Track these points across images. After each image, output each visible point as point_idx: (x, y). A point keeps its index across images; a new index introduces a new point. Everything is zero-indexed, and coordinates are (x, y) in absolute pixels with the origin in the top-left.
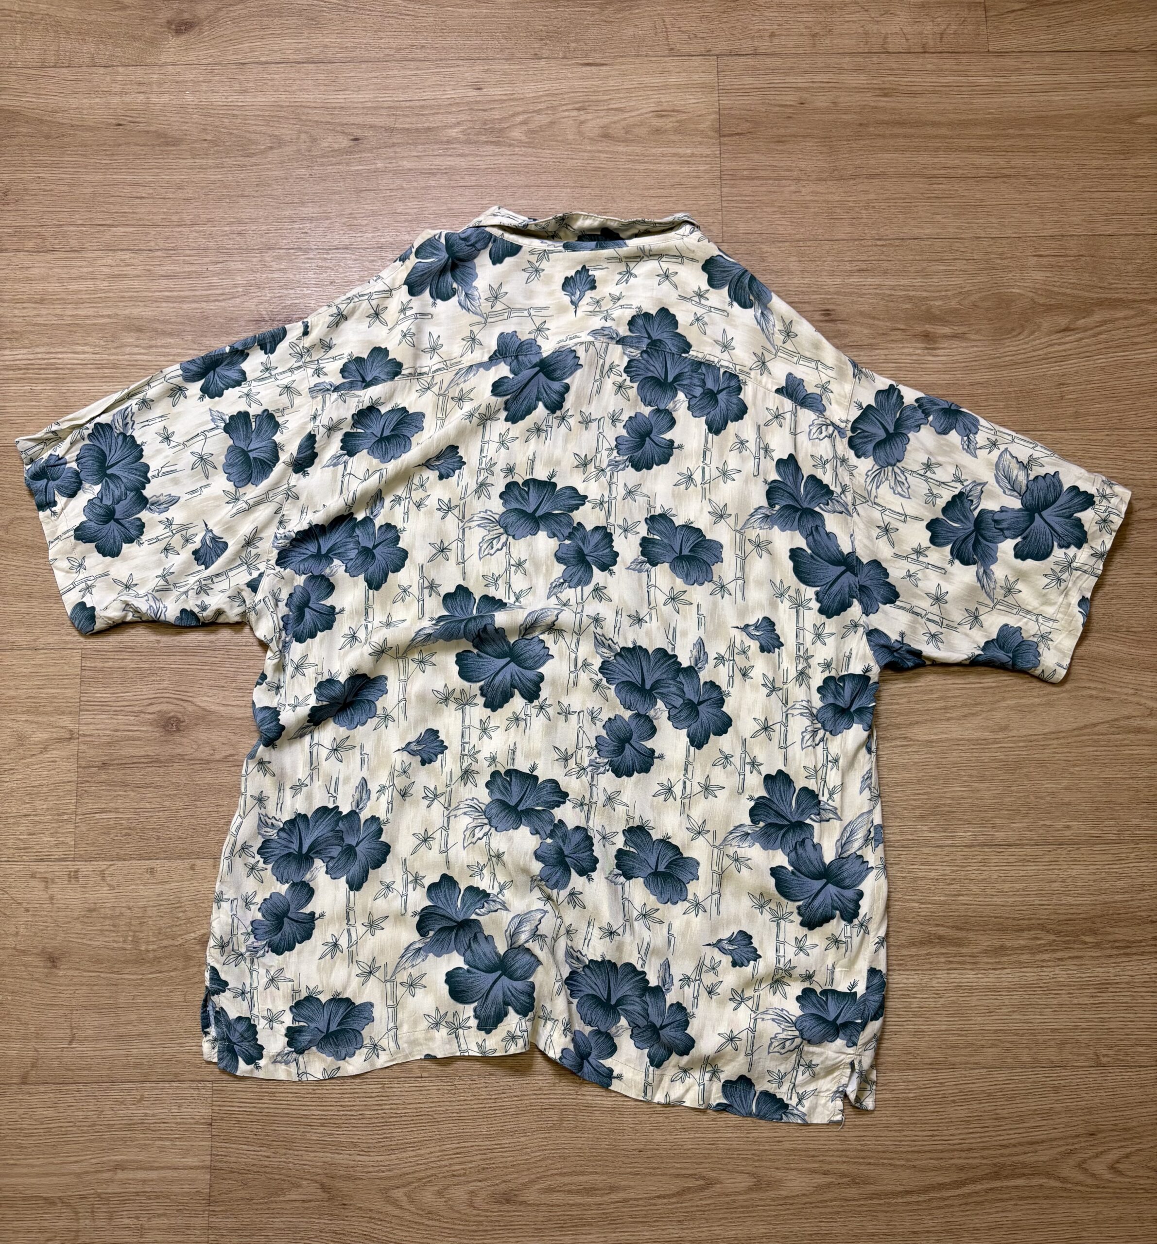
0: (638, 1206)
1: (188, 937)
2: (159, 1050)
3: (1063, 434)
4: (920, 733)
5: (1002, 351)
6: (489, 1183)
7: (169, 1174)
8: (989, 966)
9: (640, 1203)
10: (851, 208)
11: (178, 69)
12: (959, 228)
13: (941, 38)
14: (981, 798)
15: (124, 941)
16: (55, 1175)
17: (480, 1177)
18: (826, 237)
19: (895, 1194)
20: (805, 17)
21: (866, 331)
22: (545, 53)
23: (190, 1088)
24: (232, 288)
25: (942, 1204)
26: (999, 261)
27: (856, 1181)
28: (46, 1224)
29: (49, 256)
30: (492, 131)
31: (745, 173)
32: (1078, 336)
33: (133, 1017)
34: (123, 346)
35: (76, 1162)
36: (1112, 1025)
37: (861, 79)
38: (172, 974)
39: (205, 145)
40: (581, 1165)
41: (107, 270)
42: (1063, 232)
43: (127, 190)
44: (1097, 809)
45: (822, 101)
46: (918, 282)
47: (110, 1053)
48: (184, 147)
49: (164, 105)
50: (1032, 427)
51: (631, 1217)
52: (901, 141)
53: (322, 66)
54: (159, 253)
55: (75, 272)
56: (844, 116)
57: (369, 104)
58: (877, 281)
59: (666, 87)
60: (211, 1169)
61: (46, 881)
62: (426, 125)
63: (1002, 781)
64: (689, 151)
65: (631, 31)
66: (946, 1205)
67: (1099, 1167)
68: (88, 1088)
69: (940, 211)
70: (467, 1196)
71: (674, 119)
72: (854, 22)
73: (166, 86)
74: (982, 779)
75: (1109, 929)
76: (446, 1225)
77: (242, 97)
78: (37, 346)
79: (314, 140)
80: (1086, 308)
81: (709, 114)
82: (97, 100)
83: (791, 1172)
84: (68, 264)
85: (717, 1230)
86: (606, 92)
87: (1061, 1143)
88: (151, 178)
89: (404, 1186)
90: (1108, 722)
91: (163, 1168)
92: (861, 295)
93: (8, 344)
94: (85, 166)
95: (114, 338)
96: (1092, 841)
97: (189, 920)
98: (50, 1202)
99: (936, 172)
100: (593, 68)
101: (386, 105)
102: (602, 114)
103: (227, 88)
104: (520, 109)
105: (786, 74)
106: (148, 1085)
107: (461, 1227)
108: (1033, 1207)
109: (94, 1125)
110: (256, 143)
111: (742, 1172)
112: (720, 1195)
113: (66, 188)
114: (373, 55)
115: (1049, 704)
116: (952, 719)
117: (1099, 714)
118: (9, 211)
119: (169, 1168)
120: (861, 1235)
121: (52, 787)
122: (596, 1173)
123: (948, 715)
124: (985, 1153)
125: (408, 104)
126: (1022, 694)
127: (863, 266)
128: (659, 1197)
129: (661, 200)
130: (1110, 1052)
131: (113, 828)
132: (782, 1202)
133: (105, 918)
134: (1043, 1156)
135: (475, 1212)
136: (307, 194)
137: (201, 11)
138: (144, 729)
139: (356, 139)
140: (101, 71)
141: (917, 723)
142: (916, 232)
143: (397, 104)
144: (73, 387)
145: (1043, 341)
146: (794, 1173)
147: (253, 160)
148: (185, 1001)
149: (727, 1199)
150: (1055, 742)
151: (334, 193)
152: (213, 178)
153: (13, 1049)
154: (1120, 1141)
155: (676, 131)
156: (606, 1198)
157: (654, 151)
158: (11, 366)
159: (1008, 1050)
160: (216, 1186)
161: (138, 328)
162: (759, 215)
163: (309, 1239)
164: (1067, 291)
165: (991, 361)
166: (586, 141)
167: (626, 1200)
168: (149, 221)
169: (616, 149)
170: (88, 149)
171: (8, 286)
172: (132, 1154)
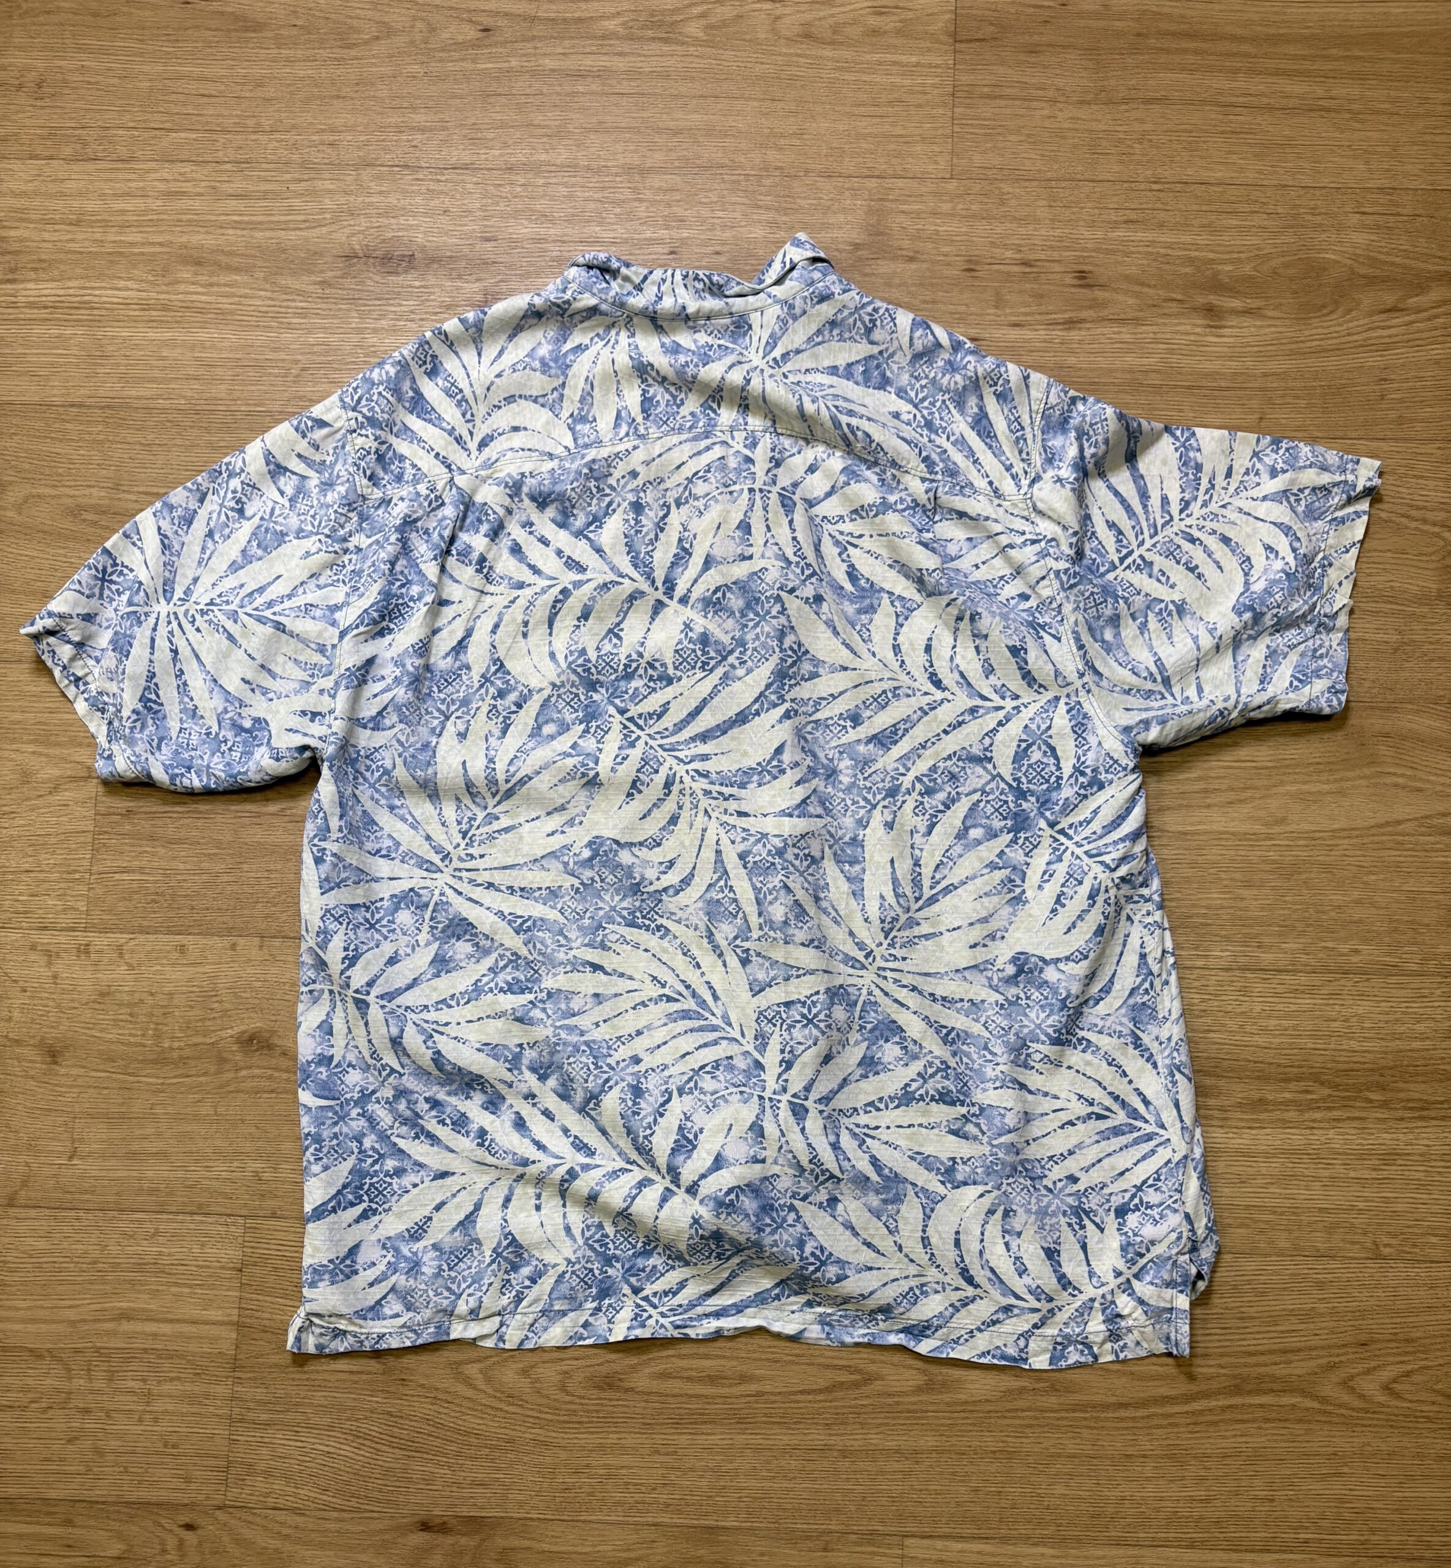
0: (775, 1402)
1: (223, 1034)
2: (180, 1174)
3: (1382, 444)
5: (1307, 333)
6: (589, 1363)
7: (186, 1329)
8: (1245, 1124)
9: (778, 1398)
10: (1120, 141)
12: (1260, 172)
14: (1246, 909)
15: (143, 1035)
16: (45, 1321)
18: (1086, 176)
19: (1106, 1407)
21: (1132, 301)
23: (217, 1223)
24: (318, 214)
25: (1165, 1422)
26: (1309, 217)
28: (30, 1381)
29: (90, 166)
31: (986, 90)
32: (1407, 318)
33: (149, 1131)
34: (178, 282)
35: (71, 1307)
36: (1400, 1207)
38: (201, 1079)
39: (295, 32)
41: (162, 186)
42: (1396, 185)
43: (192, 87)
44: (1396, 930)
45: (1089, 2)
46: (1203, 239)
47: (120, 1174)
48: (268, 34)
50: (1340, 434)
51: (766, 1415)
52: (1191, 58)
54: (228, 166)
55: (121, 187)
56: (1117, 23)
58: (1149, 236)
60: (238, 1325)
61: (50, 955)
62: (576, 15)
63: (1273, 888)
64: (914, 59)
66: (1170, 1424)
67: (1370, 1386)
68: (90, 1216)
69: (1237, 149)
70: (559, 1377)
71: (896, 18)
74: (1248, 885)
75: (1401, 1085)
76: (530, 1413)
78: (70, 279)
79: (432, 30)
80: (1419, 284)
81: (945, 12)
84: (113, 176)
85: (875, 1439)
87: (1323, 1353)
88: (224, 72)
89: (480, 1361)
90: (1416, 819)
91: (178, 1321)
92: (1127, 254)
93: (32, 275)
94: (142, 55)
95: (166, 270)
96: (1388, 971)
97: (225, 1013)
98: (37, 1354)
99: (1233, 99)
102: (803, 7)
106: (165, 1216)
107: (549, 1417)
108: (1282, 1432)
109: (95, 1263)
110: (358, 32)
111: (910, 1367)
112: (880, 1395)
113: (116, 81)
115: (1341, 793)
116: (1215, 805)
117: (1406, 808)
118: (42, 107)
119: (186, 1321)
120: (1059, 1455)
121: (63, 837)
122: (725, 1358)
123: (1209, 801)
126: (1307, 778)
127: (1133, 216)
128: (802, 1392)
129: (875, 120)
130: (1394, 1242)
131: (136, 892)
132: (959, 1408)
133: (121, 1005)
134: (1300, 1368)
136: (419, 97)
139: (487, 30)
142: (1205, 175)
144: (110, 332)
145: (1361, 322)
147: (354, 52)
148: (216, 1114)
149: (890, 1400)
150: (1346, 841)
151: (455, 97)
152: (302, 73)
154: (1399, 1354)
155: (899, 32)
156: (737, 1390)
157: (868, 57)
158: (34, 303)
159: (1262, 1232)
160: (244, 1347)
161: (196, 260)
162: (1001, 145)
163: (357, 1420)
164: (1398, 260)
165: (1293, 346)
166: (782, 41)
167: (760, 1394)
168: (218, 125)
169: (820, 52)
170: (146, 32)
171: (37, 202)
172: (141, 1302)
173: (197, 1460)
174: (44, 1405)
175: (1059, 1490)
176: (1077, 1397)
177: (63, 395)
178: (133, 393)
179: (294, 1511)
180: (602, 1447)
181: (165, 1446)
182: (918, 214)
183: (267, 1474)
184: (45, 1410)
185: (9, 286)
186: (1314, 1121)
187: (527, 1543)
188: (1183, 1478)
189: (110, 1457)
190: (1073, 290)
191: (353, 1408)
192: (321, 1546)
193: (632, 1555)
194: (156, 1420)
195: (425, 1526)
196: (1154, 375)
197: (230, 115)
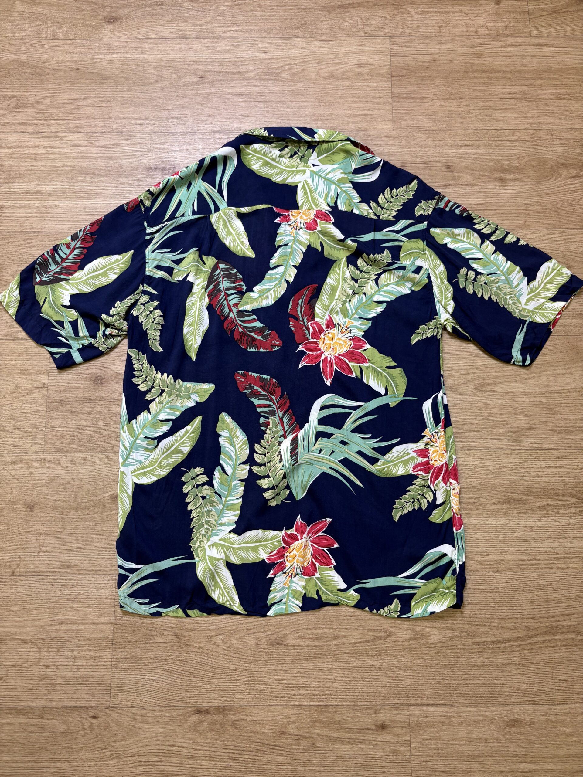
0: (349, 647)
1: (104, 495)
2: (87, 558)
4: (501, 388)
5: (541, 187)
6: (268, 633)
7: (91, 627)
8: (541, 515)
9: (351, 645)
10: (460, 114)
11: (109, 41)
12: (517, 124)
13: (506, 29)
14: (535, 424)
15: (69, 497)
16: (29, 627)
17: (262, 630)
18: (448, 128)
19: (492, 643)
20: (435, 18)
21: (469, 177)
22: (300, 34)
23: (103, 579)
24: (135, 152)
25: (519, 649)
26: (539, 141)
27: (470, 635)
28: (22, 654)
29: (40, 135)
30: (272, 73)
31: (405, 95)
33: (73, 539)
34: (77, 181)
35: (40, 620)
37: (464, 49)
38: (96, 515)
39: (123, 80)
40: (318, 624)
41: (70, 143)
42: (572, 127)
43: (81, 102)
45: (444, 59)
46: (496, 151)
47: (60, 559)
48: (112, 81)
49: (102, 59)
50: (558, 227)
51: (346, 653)
52: (486, 80)
53: (184, 40)
54: (97, 134)
55: (53, 143)
56: (456, 67)
57: (209, 60)
58: (474, 151)
59: (363, 52)
60: (114, 624)
61: (28, 464)
62: (238, 70)
63: (546, 414)
64: (375, 84)
65: (345, 24)
66: (521, 649)
68: (48, 578)
69: (507, 115)
70: (255, 641)
71: (368, 68)
72: (460, 20)
73: (102, 49)
74: (535, 414)
76: (243, 657)
77: (142, 56)
78: (32, 181)
79: (179, 78)
81: (386, 66)
82: (67, 56)
83: (434, 629)
84: (49, 139)
85: (394, 662)
86: (331, 55)
88: (94, 96)
89: (220, 635)
91: (87, 623)
92: (466, 158)
93: (16, 180)
95: (72, 177)
97: (105, 486)
98: (25, 642)
99: (505, 96)
100: (325, 42)
101: (217, 60)
102: (329, 65)
103: (134, 51)
104: (287, 63)
105: (425, 46)
106: (81, 577)
107: (252, 658)
108: (569, 650)
109: (50, 599)
110: (149, 79)
111: (407, 629)
112: (395, 642)
113: (49, 101)
114: (211, 35)
115: (571, 373)
118: (19, 112)
119: (91, 623)
120: (474, 665)
121: (33, 413)
122: (327, 628)
123: (516, 379)
124: (542, 620)
125: (229, 60)
126: (556, 368)
127: (467, 143)
128: (361, 642)
129: (361, 109)
131: (65, 436)
132: (429, 646)
133: (60, 484)
134: (574, 622)
135: (259, 650)
136: (175, 105)
137: (122, 12)
138: (83, 382)
139: (201, 77)
140: (69, 42)
141: (500, 383)
142: (495, 126)
143: (223, 60)
144: (50, 202)
145: (563, 182)
146: (436, 629)
147: (147, 87)
148: (102, 531)
149: (399, 644)
150: (574, 394)
151: (190, 104)
152: (126, 96)
153: (7, 556)
155: (369, 74)
156: (332, 643)
157: (357, 84)
158: (17, 191)
159: (553, 562)
160: (117, 634)
161: (85, 173)
162: (412, 117)
163: (167, 664)
164: (575, 157)
165: (536, 193)
166: (321, 79)
167: (342, 644)
168: (92, 118)
169: (337, 83)
170: (62, 81)
171: (18, 150)
172: (71, 616)
173: (97, 687)
174: (29, 664)
175: (475, 681)
176: (480, 639)
177: (31, 229)
178: (60, 227)
179: (140, 708)
180: (275, 671)
181: (83, 681)
182: (380, 145)
183: (128, 691)
184: (29, 667)
185: (7, 185)
186: (571, 513)
187: (245, 717)
188: (528, 674)
189: (58, 687)
190: (445, 173)
191: (166, 659)
192: (153, 723)
193: (291, 720)
194: (78, 669)
195: (199, 712)
196: (480, 206)
197: (97, 114)
